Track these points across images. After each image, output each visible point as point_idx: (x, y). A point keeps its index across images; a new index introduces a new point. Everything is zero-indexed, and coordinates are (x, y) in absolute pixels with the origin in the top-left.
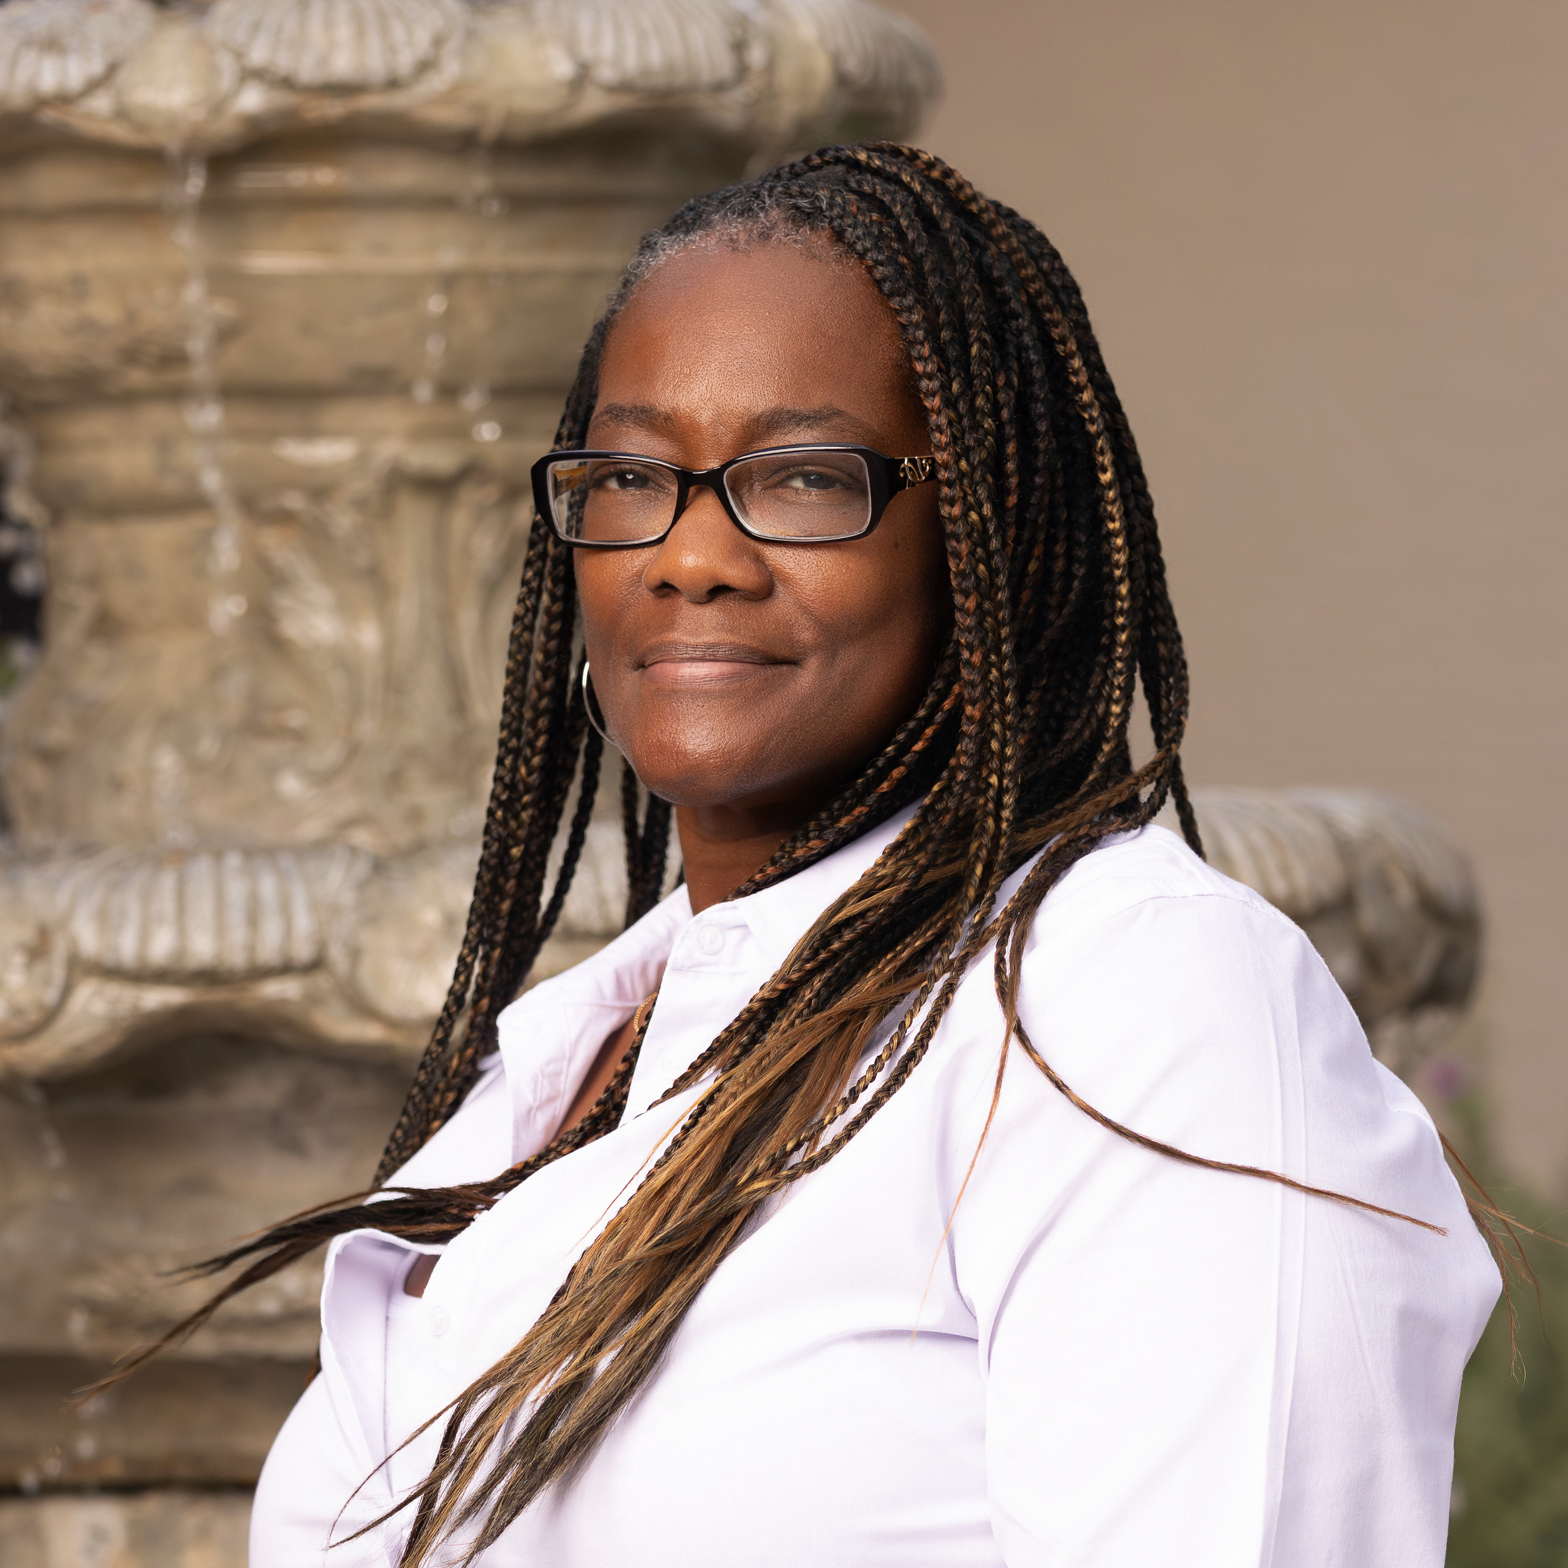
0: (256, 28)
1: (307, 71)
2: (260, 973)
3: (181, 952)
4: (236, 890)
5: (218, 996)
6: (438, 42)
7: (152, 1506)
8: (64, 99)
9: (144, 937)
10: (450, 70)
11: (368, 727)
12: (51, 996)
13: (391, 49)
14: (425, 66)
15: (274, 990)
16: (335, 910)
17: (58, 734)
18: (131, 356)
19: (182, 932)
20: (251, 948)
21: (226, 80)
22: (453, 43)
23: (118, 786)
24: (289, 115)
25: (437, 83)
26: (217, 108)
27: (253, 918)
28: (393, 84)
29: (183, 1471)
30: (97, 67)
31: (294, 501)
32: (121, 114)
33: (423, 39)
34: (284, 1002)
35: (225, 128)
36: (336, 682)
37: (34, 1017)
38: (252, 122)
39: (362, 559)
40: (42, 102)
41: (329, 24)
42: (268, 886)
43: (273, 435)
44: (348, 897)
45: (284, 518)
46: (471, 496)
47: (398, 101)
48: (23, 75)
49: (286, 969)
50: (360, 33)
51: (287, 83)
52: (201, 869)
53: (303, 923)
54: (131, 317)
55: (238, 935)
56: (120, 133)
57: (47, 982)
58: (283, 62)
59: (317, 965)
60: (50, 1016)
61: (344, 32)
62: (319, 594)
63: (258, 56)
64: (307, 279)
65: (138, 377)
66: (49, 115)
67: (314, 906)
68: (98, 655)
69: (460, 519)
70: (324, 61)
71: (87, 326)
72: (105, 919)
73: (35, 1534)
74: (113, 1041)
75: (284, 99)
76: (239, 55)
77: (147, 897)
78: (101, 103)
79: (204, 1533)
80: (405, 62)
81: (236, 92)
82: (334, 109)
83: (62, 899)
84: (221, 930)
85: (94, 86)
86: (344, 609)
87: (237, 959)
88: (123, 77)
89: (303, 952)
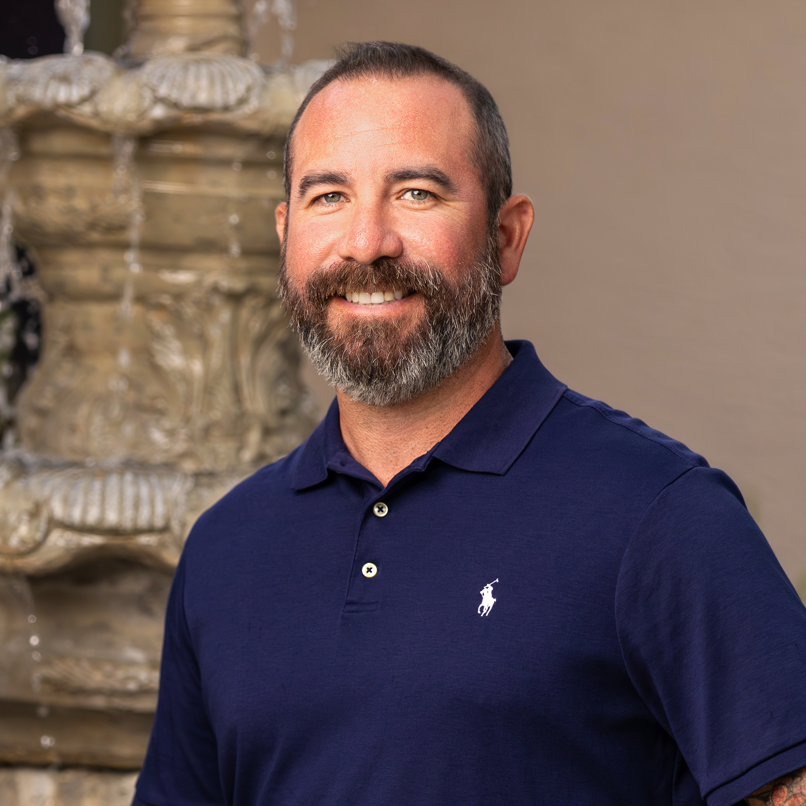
0: (162, 78)
1: (186, 100)
2: (138, 531)
3: (102, 519)
4: (129, 491)
5: (117, 541)
6: (249, 89)
7: (70, 776)
8: (69, 106)
9: (85, 511)
10: (253, 104)
11: (195, 409)
12: (39, 536)
13: (226, 92)
14: (242, 101)
15: (144, 540)
16: (176, 504)
17: (46, 402)
18: (92, 226)
19: (103, 510)
20: (135, 519)
21: (147, 102)
22: (255, 92)
23: (73, 429)
24: (176, 120)
25: (248, 109)
26: (142, 114)
27: (137, 505)
28: (226, 109)
29: (85, 761)
30: (85, 91)
31: (166, 300)
32: (96, 114)
33: (241, 89)
34: (148, 546)
35: (145, 125)
36: (181, 388)
37: (31, 546)
38: (157, 122)
39: (196, 329)
40: (58, 106)
41: (197, 78)
42: (144, 491)
43: (158, 268)
44: (182, 498)
45: (160, 307)
46: (250, 303)
47: (228, 117)
48: (50, 94)
49: (150, 530)
50: (212, 83)
51: (176, 105)
52: (113, 481)
53: (160, 509)
54: (94, 208)
55: (129, 513)
56: (94, 123)
57: (37, 529)
58: (174, 95)
59: (166, 529)
60: (38, 545)
61: (204, 83)
62: (175, 344)
63: (163, 91)
64: (180, 196)
65: (95, 236)
66: (62, 113)
67: (166, 502)
68: (67, 366)
69: (245, 313)
70: (193, 96)
71: (72, 211)
72: (67, 502)
73: (13, 786)
74: (67, 559)
75: (174, 113)
76: (154, 91)
77: (87, 492)
78: (87, 109)
79: (93, 791)
80: (233, 99)
81: (151, 107)
82: (197, 119)
83: (46, 491)
84: (121, 510)
85: (84, 100)
86: (186, 353)
87: (128, 524)
88: (99, 97)
89: (159, 522)
